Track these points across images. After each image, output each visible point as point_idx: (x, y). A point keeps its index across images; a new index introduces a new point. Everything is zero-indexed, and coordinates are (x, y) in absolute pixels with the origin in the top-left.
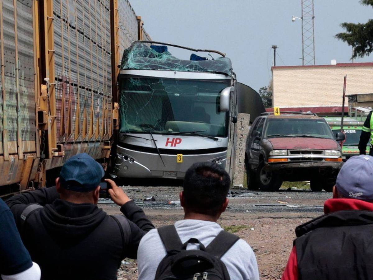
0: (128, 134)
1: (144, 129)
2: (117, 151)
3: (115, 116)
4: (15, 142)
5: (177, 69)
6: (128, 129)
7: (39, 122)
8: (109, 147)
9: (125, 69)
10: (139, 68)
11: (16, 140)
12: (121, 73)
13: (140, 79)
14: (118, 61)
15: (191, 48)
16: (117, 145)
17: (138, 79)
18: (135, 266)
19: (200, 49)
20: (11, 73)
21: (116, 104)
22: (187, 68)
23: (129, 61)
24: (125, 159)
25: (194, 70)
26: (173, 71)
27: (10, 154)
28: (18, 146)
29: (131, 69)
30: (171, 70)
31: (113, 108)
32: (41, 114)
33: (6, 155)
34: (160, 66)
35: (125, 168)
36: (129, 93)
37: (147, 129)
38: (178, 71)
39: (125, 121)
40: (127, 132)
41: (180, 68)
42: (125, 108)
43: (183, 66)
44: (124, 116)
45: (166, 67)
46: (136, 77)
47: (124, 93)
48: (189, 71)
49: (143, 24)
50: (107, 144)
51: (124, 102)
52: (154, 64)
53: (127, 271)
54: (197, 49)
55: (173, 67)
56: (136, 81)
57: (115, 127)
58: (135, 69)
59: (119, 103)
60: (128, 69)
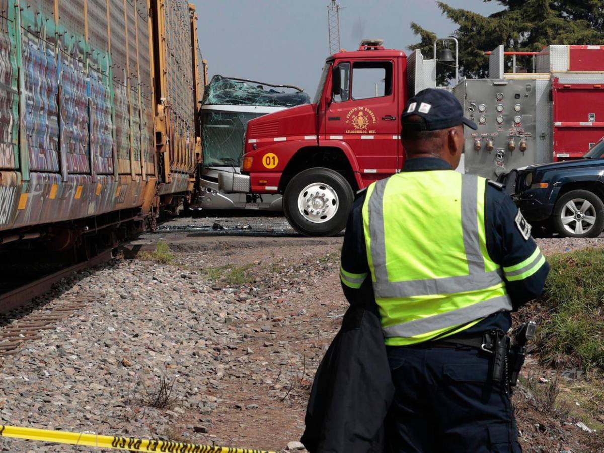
0: (210, 167)
1: (226, 162)
2: (201, 184)
3: (198, 149)
4: (140, 162)
5: (257, 104)
6: (211, 162)
7: (157, 143)
8: (194, 180)
9: (207, 104)
10: (220, 103)
11: (139, 159)
12: (203, 108)
13: (222, 113)
14: (200, 97)
15: (269, 83)
16: (200, 178)
17: (219, 114)
18: (268, 292)
19: (278, 84)
20: (135, 88)
21: (198, 139)
22: (267, 102)
23: (211, 96)
24: (208, 191)
25: (273, 105)
26: (254, 105)
27: (136, 174)
28: (142, 167)
29: (212, 104)
30: (252, 105)
31: (196, 142)
32: (159, 135)
33: (134, 174)
34: (242, 101)
35: (209, 200)
36: (211, 127)
37: (229, 162)
38: (258, 106)
39: (208, 155)
40: (210, 165)
41: (261, 103)
42: (207, 142)
43: (264, 101)
44: (206, 150)
45: (246, 102)
46: (218, 112)
47: (206, 127)
48: (269, 106)
49: (207, 69)
50: (191, 176)
51: (206, 137)
52: (234, 99)
53: (261, 298)
54: (275, 85)
55: (253, 102)
56: (218, 116)
57: (198, 161)
58: (217, 104)
59: (201, 138)
60: (210, 104)
